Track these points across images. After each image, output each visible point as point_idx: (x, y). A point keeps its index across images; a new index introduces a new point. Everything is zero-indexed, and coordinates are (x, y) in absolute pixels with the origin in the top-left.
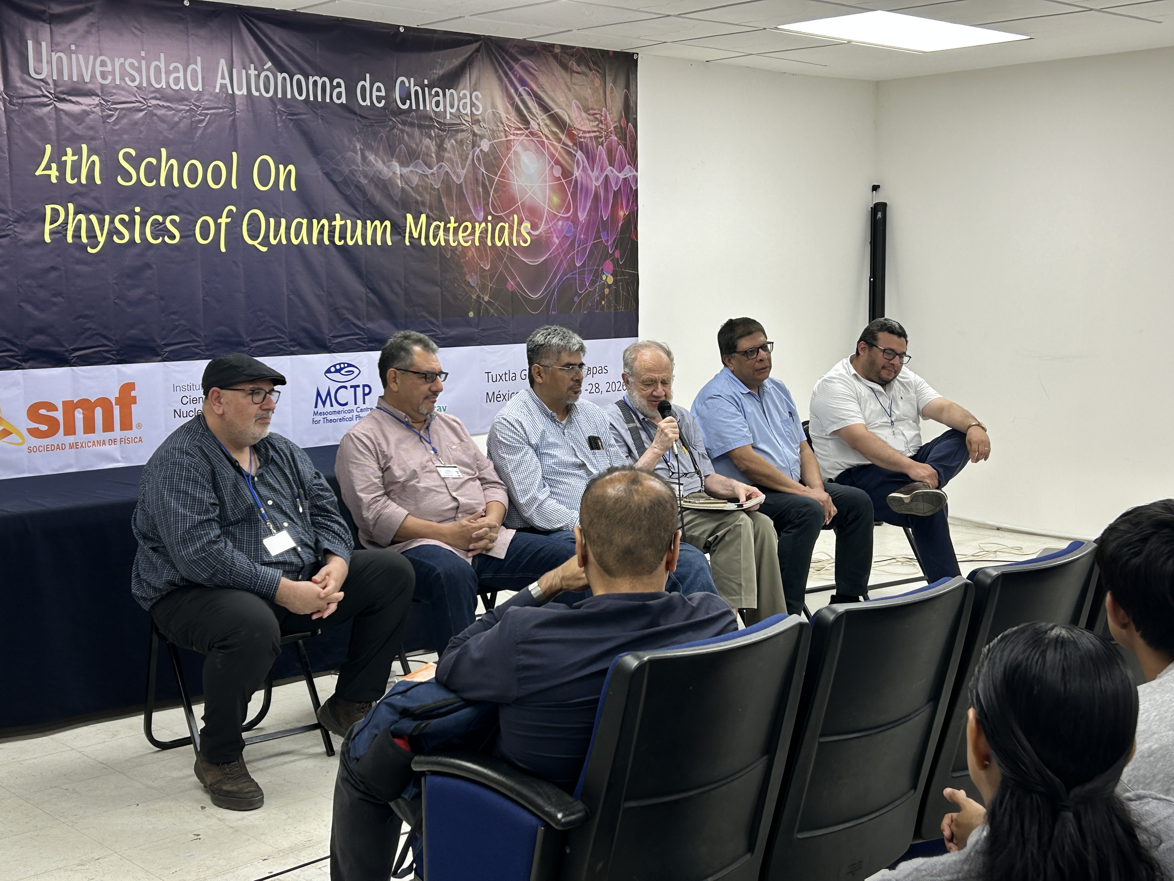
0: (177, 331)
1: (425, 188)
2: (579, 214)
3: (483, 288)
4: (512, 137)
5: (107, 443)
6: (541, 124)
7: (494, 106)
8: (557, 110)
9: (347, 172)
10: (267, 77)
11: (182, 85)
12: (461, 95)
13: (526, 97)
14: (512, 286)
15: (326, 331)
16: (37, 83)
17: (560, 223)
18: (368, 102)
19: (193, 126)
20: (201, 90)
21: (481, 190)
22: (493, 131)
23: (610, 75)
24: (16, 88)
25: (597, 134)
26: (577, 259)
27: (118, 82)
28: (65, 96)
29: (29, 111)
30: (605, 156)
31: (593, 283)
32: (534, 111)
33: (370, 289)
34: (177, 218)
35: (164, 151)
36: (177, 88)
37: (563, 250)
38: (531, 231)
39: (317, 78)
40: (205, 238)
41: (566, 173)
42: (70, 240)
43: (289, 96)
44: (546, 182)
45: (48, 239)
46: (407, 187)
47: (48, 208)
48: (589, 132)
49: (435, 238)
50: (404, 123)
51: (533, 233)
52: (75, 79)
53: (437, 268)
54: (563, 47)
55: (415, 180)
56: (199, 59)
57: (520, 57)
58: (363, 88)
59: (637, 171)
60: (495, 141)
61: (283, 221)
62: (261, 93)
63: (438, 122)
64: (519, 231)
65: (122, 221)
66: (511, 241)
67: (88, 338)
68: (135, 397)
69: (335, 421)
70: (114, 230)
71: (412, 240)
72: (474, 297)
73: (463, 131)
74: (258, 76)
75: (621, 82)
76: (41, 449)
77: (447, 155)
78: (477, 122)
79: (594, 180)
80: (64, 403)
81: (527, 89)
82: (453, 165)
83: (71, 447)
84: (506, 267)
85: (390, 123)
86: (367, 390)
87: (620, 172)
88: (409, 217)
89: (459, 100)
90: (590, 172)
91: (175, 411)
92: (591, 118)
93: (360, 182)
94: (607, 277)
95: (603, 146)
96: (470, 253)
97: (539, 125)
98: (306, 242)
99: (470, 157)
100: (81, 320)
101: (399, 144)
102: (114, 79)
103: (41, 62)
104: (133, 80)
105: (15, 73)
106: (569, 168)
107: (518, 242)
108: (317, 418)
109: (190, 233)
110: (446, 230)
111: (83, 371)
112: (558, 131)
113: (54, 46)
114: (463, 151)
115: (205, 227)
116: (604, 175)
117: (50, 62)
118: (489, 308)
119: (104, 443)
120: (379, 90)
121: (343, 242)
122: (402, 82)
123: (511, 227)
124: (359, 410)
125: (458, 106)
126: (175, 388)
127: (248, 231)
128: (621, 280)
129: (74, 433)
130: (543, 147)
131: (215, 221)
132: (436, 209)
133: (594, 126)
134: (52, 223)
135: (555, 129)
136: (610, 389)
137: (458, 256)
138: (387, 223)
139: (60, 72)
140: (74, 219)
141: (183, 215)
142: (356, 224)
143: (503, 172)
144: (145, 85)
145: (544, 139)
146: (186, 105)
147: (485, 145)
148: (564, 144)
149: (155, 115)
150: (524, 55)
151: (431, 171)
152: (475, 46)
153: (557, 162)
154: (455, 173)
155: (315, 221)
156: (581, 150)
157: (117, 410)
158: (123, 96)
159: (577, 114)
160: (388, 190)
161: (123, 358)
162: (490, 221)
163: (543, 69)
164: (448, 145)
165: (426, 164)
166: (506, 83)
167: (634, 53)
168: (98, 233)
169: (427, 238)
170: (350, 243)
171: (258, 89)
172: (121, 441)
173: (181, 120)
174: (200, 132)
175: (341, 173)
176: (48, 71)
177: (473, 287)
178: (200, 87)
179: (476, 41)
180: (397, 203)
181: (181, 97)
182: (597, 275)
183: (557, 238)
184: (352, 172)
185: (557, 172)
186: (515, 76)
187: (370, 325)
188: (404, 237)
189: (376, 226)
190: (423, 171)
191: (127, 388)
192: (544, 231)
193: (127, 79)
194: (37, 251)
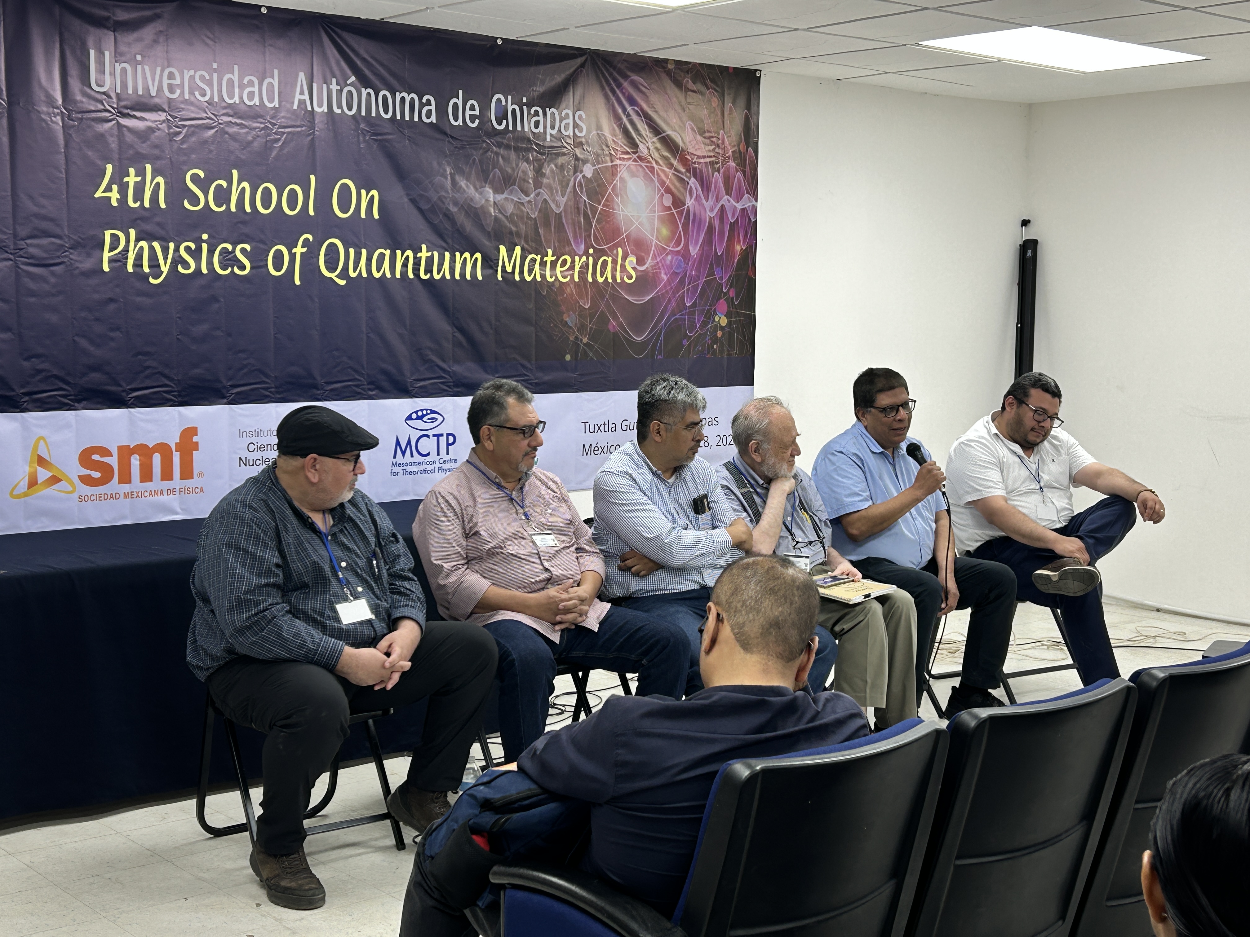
0: (245, 371)
1: (521, 218)
2: (691, 248)
3: (582, 328)
4: (618, 162)
5: (165, 493)
6: (651, 148)
7: (599, 127)
8: (669, 132)
9: (435, 199)
10: (350, 92)
11: (256, 101)
12: (563, 115)
13: (635, 118)
14: (614, 326)
15: (407, 373)
16: (99, 96)
17: (669, 257)
18: (460, 122)
19: (268, 146)
20: (277, 106)
21: (582, 220)
22: (598, 155)
23: (729, 94)
24: (75, 102)
25: (713, 159)
26: (687, 298)
27: (187, 97)
28: (129, 111)
29: (89, 127)
30: (722, 185)
31: (704, 324)
32: (643, 132)
33: (457, 328)
34: (248, 247)
35: (235, 173)
36: (251, 104)
37: (671, 288)
38: (637, 267)
39: (404, 94)
40: (278, 268)
41: (678, 203)
42: (130, 269)
43: (374, 114)
44: (655, 212)
45: (106, 268)
46: (500, 216)
47: (108, 234)
48: (704, 157)
49: (530, 271)
50: (499, 145)
51: (639, 268)
52: (140, 92)
53: (531, 306)
54: (678, 63)
55: (510, 209)
56: (276, 72)
57: (629, 73)
58: (456, 106)
59: (756, 201)
60: (600, 166)
61: (364, 252)
62: (343, 110)
63: (537, 144)
64: (623, 266)
65: (187, 249)
66: (614, 277)
67: (147, 377)
68: (197, 443)
69: (414, 473)
70: (177, 259)
71: (505, 275)
72: (572, 338)
73: (564, 154)
74: (340, 92)
75: (742, 102)
76: (93, 498)
77: (545, 181)
78: (581, 144)
79: (708, 211)
80: (120, 448)
81: (636, 108)
82: (552, 193)
83: (126, 496)
84: (608, 305)
85: (484, 145)
86: (451, 439)
87: (738, 202)
88: (503, 249)
89: (561, 121)
90: (704, 201)
91: (240, 459)
92: (707, 141)
93: (449, 210)
94: (720, 318)
95: (719, 173)
96: (568, 289)
97: (648, 148)
98: (388, 275)
99: (571, 183)
100: (140, 357)
101: (494, 168)
102: (183, 93)
103: (104, 73)
104: (204, 95)
105: (75, 84)
106: (681, 197)
107: (622, 279)
108: (396, 469)
109: (262, 264)
110: (543, 264)
111: (141, 413)
112: (670, 156)
113: (118, 56)
114: (564, 177)
115: (279, 256)
116: (720, 205)
117: (113, 74)
118: (588, 350)
119: (162, 494)
120: (472, 108)
121: (429, 275)
122: (499, 100)
123: (615, 262)
124: (441, 461)
125: (560, 126)
126: (241, 434)
127: (325, 262)
128: (736, 322)
129: (130, 482)
130: (654, 174)
131: (290, 251)
132: (532, 241)
133: (710, 151)
134: (111, 250)
135: (666, 154)
136: (720, 443)
137: (555, 293)
138: (478, 255)
139: (124, 85)
140: (135, 246)
141: (254, 244)
142: (444, 255)
143: (607, 200)
144: (216, 100)
145: (654, 165)
146: (261, 123)
147: (588, 171)
148: (676, 170)
149: (227, 133)
150: (633, 71)
151: (528, 199)
152: (580, 60)
153: (668, 191)
154: (553, 201)
155: (399, 252)
156: (695, 177)
157: (176, 458)
158: (193, 112)
159: (692, 137)
160: (480, 220)
161: (185, 399)
162: (591, 255)
163: (654, 86)
164: (547, 170)
165: (522, 191)
166: (613, 102)
167: (756, 70)
168: (161, 262)
169: (521, 272)
170: (437, 277)
171: (340, 106)
172: (180, 491)
173: (254, 139)
174: (274, 153)
175: (428, 200)
176: (111, 84)
177: (571, 328)
178: (276, 103)
179: (581, 55)
180: (489, 233)
181: (254, 114)
182: (709, 316)
183: (666, 274)
184: (440, 198)
185: (668, 201)
186: (624, 94)
187: (456, 368)
188: (497, 271)
189: (465, 258)
190: (519, 199)
191: (189, 433)
192: (652, 266)
193: (197, 93)
194: (94, 281)
